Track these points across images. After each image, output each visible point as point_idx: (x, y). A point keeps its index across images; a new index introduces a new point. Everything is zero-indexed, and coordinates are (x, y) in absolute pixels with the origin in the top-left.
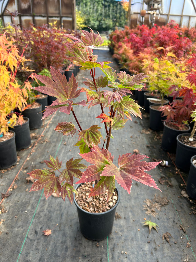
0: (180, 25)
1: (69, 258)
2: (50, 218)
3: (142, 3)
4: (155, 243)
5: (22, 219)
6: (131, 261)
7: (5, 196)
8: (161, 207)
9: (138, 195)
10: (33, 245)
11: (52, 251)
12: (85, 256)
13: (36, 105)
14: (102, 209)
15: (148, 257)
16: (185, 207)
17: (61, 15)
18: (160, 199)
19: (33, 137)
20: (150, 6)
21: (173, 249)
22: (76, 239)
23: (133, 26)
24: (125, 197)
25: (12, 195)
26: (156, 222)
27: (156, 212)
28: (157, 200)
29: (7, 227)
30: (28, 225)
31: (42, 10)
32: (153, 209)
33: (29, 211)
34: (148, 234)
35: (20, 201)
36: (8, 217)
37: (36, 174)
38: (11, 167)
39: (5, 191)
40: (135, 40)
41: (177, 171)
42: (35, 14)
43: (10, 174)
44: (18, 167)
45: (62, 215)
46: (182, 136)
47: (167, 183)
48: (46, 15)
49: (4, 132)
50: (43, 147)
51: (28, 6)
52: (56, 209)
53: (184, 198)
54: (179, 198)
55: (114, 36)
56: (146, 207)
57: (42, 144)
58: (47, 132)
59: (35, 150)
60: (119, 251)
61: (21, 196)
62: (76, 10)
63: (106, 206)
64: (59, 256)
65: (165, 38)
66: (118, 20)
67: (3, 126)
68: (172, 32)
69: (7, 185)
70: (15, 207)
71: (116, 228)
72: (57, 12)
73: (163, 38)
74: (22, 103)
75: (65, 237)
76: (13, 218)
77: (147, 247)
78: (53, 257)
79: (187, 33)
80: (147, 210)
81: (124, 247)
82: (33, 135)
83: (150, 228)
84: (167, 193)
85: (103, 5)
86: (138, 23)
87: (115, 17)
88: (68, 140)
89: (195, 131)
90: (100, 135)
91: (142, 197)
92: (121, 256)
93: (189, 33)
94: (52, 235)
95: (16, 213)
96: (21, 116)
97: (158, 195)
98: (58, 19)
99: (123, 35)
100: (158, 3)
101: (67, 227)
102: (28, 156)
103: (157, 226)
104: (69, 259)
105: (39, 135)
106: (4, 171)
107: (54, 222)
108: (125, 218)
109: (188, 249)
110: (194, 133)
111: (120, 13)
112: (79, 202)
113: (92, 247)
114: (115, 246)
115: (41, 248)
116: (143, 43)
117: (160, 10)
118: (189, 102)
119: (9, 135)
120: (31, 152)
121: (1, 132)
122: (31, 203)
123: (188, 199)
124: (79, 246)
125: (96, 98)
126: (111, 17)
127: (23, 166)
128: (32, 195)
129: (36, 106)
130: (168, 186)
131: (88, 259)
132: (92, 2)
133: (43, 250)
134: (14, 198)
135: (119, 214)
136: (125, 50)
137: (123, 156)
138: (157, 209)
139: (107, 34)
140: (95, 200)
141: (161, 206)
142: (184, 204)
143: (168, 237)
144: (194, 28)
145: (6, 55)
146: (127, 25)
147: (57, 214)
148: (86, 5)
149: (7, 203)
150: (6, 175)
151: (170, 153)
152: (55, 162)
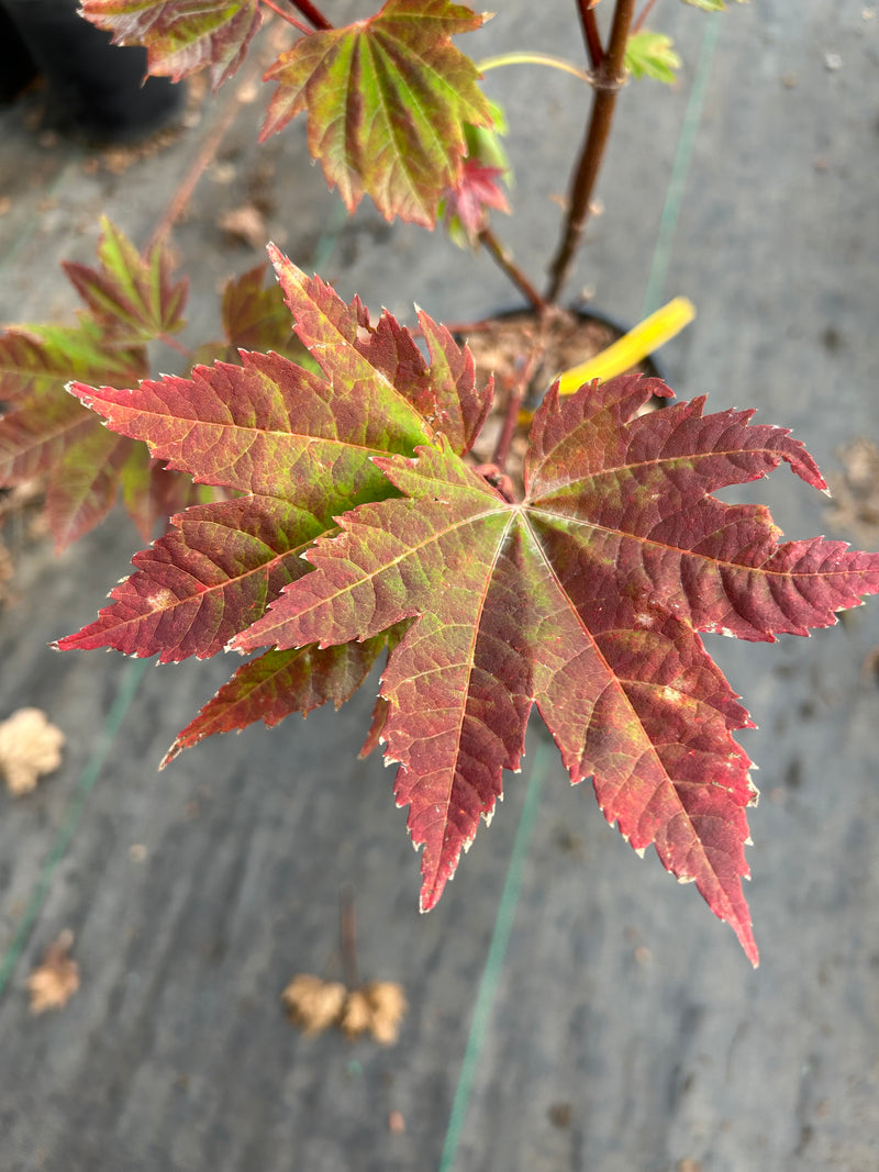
90: (467, 92)
152: (136, 285)
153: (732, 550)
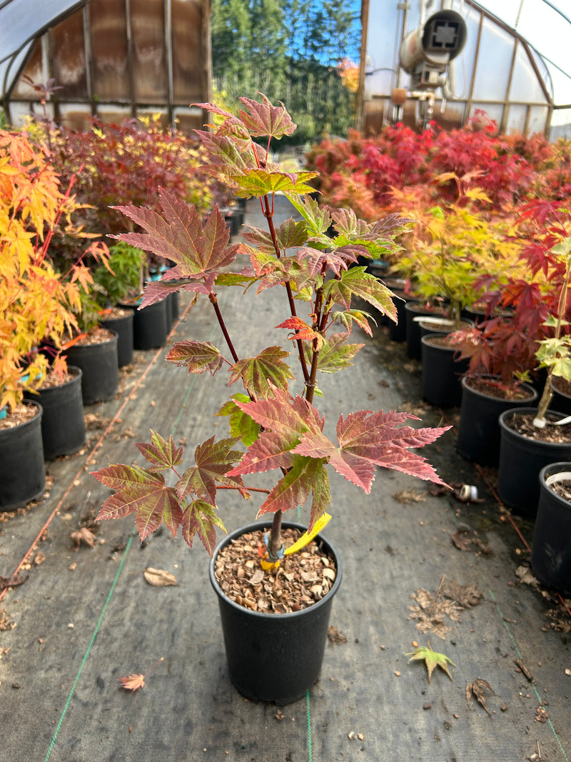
0: (502, 128)
1: (197, 753)
2: (141, 643)
3: (396, 69)
4: (445, 708)
5: (58, 648)
6: (377, 760)
7: (10, 583)
8: (461, 611)
9: (392, 577)
10: (91, 719)
11: (147, 734)
12: (243, 748)
13: (101, 335)
14: (291, 603)
15: (426, 747)
16: (530, 612)
17: (172, 102)
18: (458, 588)
19: (91, 423)
20: (418, 77)
21: (498, 725)
22: (215, 699)
23: (372, 130)
24: (357, 585)
25: (28, 582)
26: (446, 652)
27: (447, 626)
28: (447, 591)
29: (15, 669)
30: (75, 662)
31: (119, 88)
32: (438, 617)
33: (81, 625)
34: (425, 684)
35: (53, 598)
36: (18, 642)
37: (113, 476)
38: (27, 504)
39: (8, 570)
40: (377, 163)
41: (504, 514)
42: (97, 99)
43: (25, 523)
44: (47, 504)
45: (176, 635)
46: (515, 415)
47: (475, 547)
48: (129, 101)
49: (11, 403)
50: (119, 452)
51: (78, 77)
52: (158, 619)
53: (524, 587)
54: (510, 586)
55: (319, 157)
56: (418, 612)
57: (116, 442)
58: (131, 410)
59: (96, 459)
60: (340, 733)
61: (56, 583)
62: (214, 88)
63: (302, 595)
64: (168, 748)
65: (460, 158)
66: (330, 116)
67: (10, 387)
68: (479, 142)
69: (16, 554)
70: (37, 614)
71: (331, 670)
72: (161, 92)
73: (456, 157)
74: (65, 322)
75: (185, 693)
76: (31, 644)
77: (421, 722)
78: (151, 751)
79: (521, 148)
80: (420, 620)
81: (355, 721)
82: (92, 418)
83: (431, 667)
84: (476, 573)
85: (288, 76)
86: (386, 123)
87: (322, 109)
88: (192, 431)
89: (549, 400)
90: (287, 371)
91: (405, 584)
92: (348, 746)
93: (527, 148)
94: (146, 689)
95: (41, 630)
96: (60, 358)
97: (451, 579)
98: (164, 112)
99: (343, 154)
100: (440, 70)
101: (190, 668)
102: (78, 476)
103: (449, 663)
104: (195, 756)
105: (107, 419)
106: (5, 517)
107: (152, 655)
108: (357, 641)
109: (540, 724)
110: (547, 404)
111: (335, 98)
112: (226, 586)
113: (264, 723)
114: (331, 719)
115: (115, 725)
116: (400, 172)
117: (447, 87)
118: (530, 319)
119: (25, 414)
120: (85, 465)
121: (4, 402)
122: (85, 603)
123: (538, 589)
124: (224, 719)
125: (278, 269)
126: (310, 107)
127: (61, 503)
128: (86, 581)
129: (101, 338)
130: (480, 556)
131: (252, 756)
132: (257, 69)
133: (121, 732)
134: (36, 590)
135: (339, 630)
136: (351, 190)
137: (351, 416)
138: (448, 616)
139: (299, 152)
140: (271, 580)
141: (459, 608)
142: (526, 603)
143: (482, 692)
144: (540, 134)
145: (26, 188)
146: (355, 128)
147: (161, 633)
148: (241, 78)
149: (15, 602)
150: (13, 526)
151: (482, 466)
152: (164, 449)
153: (404, 435)
